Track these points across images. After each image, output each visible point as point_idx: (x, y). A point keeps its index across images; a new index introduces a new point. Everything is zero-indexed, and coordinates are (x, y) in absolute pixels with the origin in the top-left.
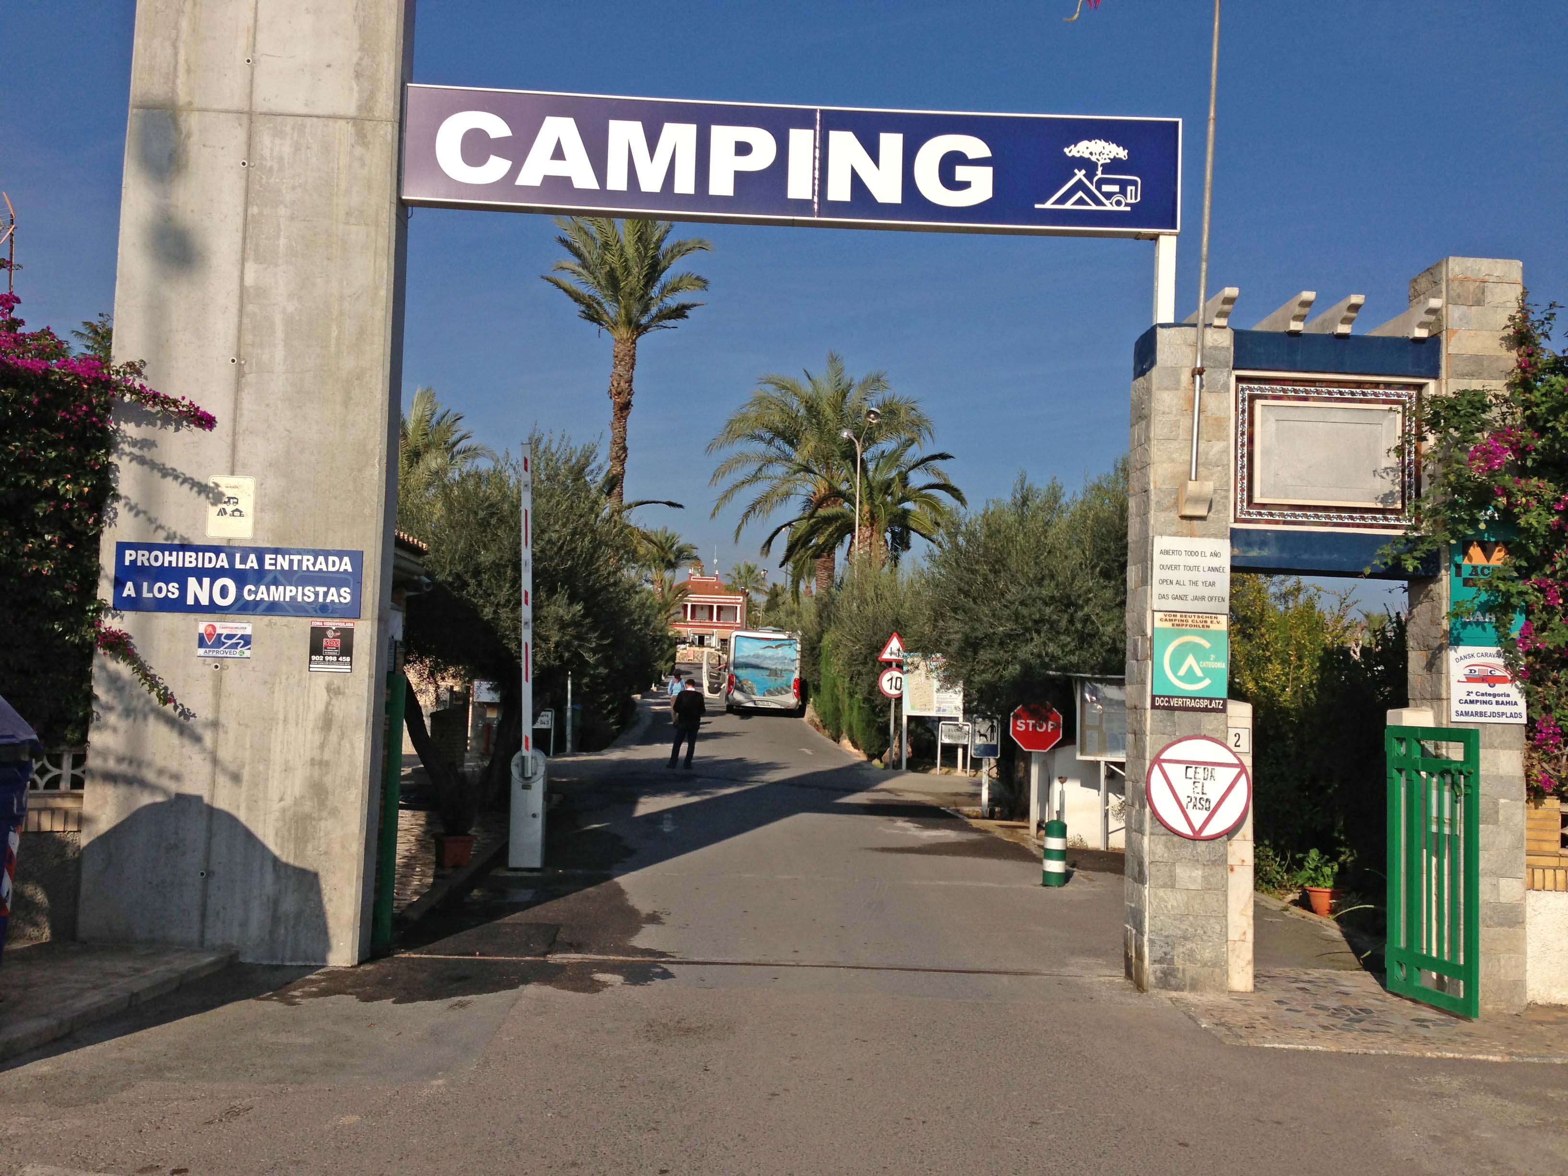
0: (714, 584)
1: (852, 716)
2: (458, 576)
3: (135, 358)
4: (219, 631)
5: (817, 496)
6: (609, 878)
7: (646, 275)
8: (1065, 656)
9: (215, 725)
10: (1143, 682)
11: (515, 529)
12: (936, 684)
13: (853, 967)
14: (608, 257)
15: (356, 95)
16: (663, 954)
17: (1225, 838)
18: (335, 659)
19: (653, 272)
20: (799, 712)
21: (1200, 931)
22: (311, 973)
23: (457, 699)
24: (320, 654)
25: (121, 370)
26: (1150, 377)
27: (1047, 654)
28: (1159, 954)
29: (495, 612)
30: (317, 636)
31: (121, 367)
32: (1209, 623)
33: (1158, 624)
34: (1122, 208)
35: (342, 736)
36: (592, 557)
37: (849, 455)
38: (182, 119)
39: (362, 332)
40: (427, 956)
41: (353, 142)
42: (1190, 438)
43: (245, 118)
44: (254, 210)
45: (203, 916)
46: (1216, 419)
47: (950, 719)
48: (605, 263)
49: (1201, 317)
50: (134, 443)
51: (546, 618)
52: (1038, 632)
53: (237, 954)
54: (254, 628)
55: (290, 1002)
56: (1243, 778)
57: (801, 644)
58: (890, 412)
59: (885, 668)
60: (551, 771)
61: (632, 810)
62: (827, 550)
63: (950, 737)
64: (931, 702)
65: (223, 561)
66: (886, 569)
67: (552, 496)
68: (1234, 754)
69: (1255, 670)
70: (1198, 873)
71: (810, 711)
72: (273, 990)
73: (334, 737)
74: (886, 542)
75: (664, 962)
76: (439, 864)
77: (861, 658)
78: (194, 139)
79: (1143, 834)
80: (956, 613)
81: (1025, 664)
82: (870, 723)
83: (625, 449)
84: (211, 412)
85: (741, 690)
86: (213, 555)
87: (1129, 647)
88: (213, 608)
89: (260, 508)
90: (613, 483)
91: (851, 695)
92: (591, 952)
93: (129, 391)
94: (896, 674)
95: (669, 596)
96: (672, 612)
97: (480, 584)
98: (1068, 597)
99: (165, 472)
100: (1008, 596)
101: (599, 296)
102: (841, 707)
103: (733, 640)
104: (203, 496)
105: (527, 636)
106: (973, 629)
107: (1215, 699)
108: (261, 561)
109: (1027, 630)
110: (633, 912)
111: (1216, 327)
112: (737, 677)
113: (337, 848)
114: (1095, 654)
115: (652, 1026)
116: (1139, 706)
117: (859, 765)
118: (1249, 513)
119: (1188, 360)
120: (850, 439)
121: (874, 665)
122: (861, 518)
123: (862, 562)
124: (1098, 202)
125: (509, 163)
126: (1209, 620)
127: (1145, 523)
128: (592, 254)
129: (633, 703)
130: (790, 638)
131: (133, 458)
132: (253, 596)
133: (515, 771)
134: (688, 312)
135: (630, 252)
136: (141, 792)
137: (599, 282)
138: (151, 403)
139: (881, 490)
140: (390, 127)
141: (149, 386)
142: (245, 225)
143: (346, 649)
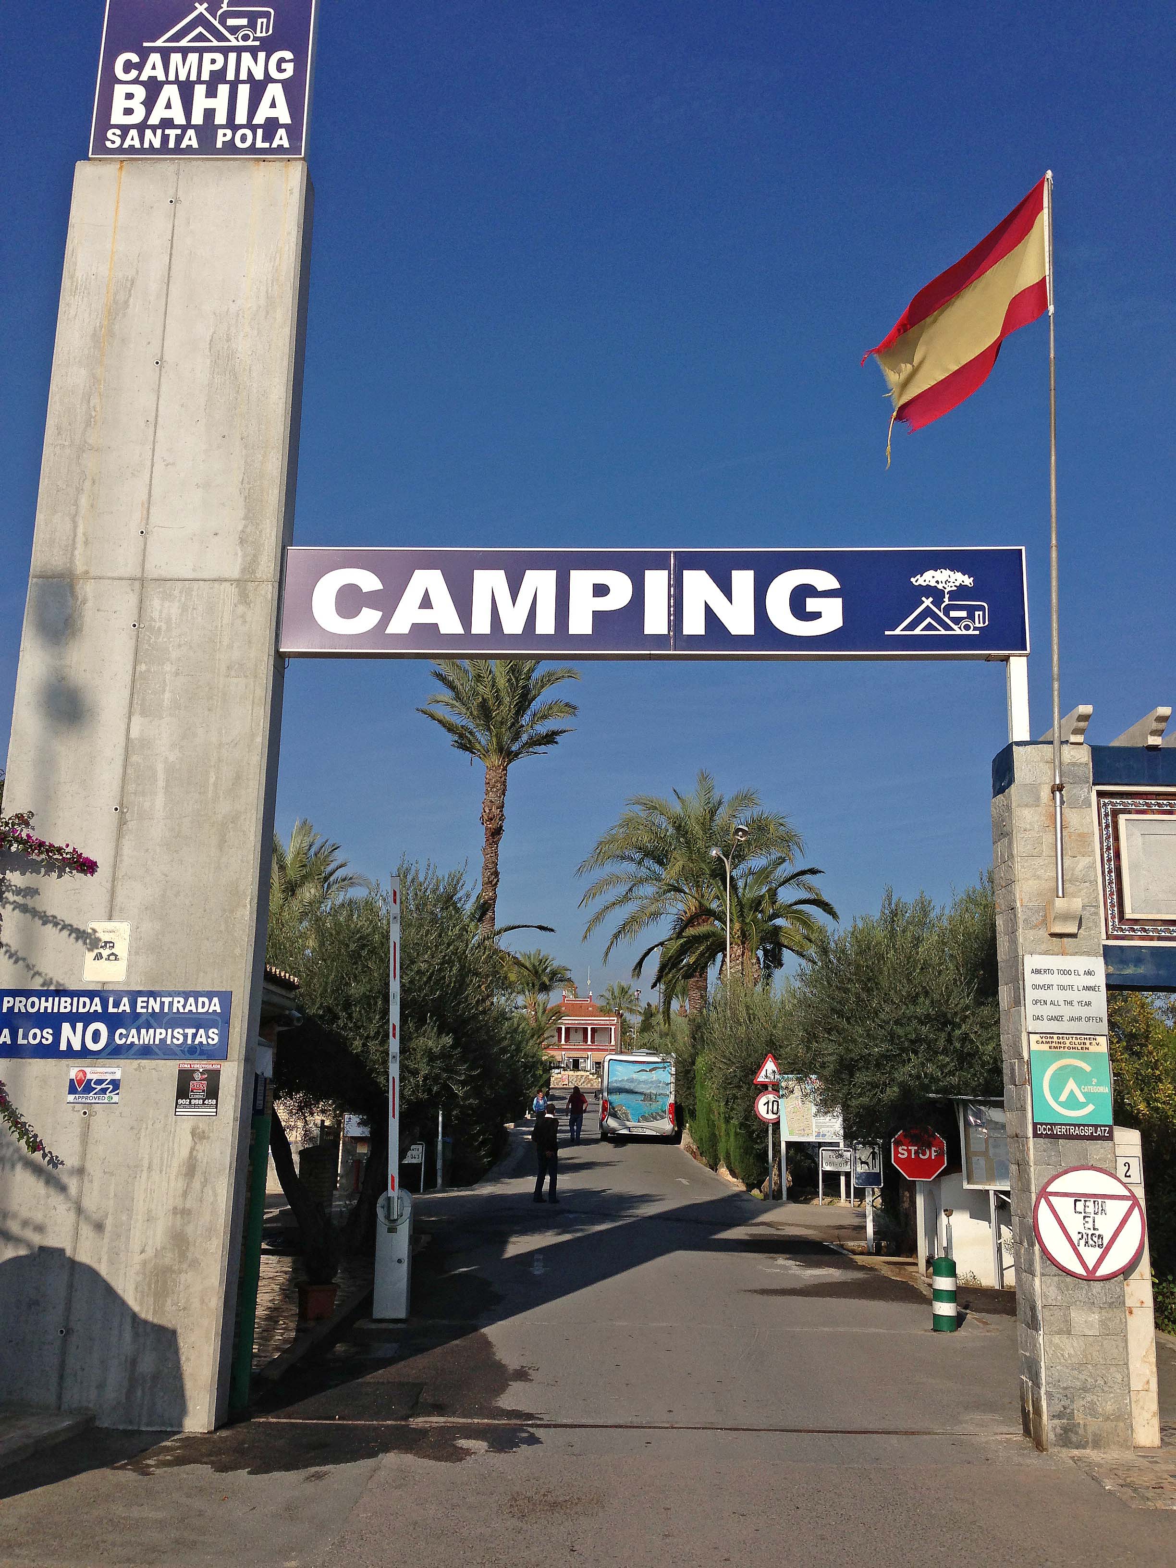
0: (588, 1006)
1: (729, 1143)
2: (329, 1010)
3: (23, 810)
4: (89, 1077)
5: (688, 915)
6: (476, 1329)
7: (517, 704)
8: (945, 1077)
9: (80, 1171)
10: (1023, 1109)
11: (384, 961)
12: (814, 1109)
13: (730, 1429)
14: (481, 689)
15: (240, 560)
16: (530, 1416)
17: (1121, 1277)
18: (201, 1102)
19: (524, 701)
20: (674, 1139)
21: (1100, 1382)
22: (167, 1440)
23: (328, 1134)
24: (186, 1097)
25: (10, 821)
26: (1009, 793)
27: (926, 1074)
28: (1059, 1408)
29: (364, 1045)
30: (185, 1077)
31: (10, 819)
32: (1088, 1045)
33: (1034, 1047)
34: (971, 632)
35: (204, 1184)
36: (462, 983)
37: (719, 873)
38: (78, 588)
39: (238, 778)
40: (285, 1421)
41: (236, 601)
42: (1053, 854)
43: (137, 584)
44: (143, 667)
45: (61, 1377)
46: (1079, 835)
47: (830, 1144)
48: (478, 694)
49: (1056, 735)
50: (18, 892)
51: (414, 1050)
52: (916, 1052)
53: (93, 1418)
54: (123, 1073)
55: (144, 1471)
56: (1136, 1211)
57: (676, 1066)
58: (760, 827)
59: (761, 1092)
60: (418, 1210)
61: (503, 1250)
62: (699, 969)
63: (830, 1164)
64: (809, 1127)
65: (96, 1006)
66: (759, 988)
67: (421, 926)
68: (1124, 1184)
69: (1146, 1089)
70: (1095, 1317)
71: (686, 1138)
72: (129, 1458)
73: (197, 1184)
74: (758, 959)
75: (531, 1426)
76: (302, 1316)
77: (736, 1080)
78: (90, 604)
79: (1033, 1275)
80: (829, 1033)
81: (903, 1086)
82: (747, 1151)
83: (496, 874)
84: (92, 858)
85: (614, 1115)
86: (87, 1000)
87: (1006, 1071)
88: (85, 1053)
89: (134, 951)
90: (485, 909)
91: (727, 1120)
92: (454, 1414)
93: (16, 841)
94: (771, 1097)
95: (543, 1019)
96: (546, 1036)
97: (350, 1017)
98: (945, 1015)
99: (46, 919)
100: (882, 1016)
101: (471, 726)
102: (717, 1133)
103: (606, 1064)
104: (80, 942)
105: (394, 1070)
106: (848, 1050)
107: (1101, 1126)
108: (133, 1004)
109: (903, 1050)
110: (500, 1367)
111: (1072, 744)
112: (611, 1104)
113: (196, 1303)
114: (976, 1075)
115: (516, 1501)
116: (1021, 1134)
117: (737, 1196)
118: (1122, 930)
119: (1046, 777)
120: (719, 856)
121: (749, 1089)
122: (732, 937)
123: (735, 981)
124: (947, 627)
125: (380, 614)
126: (1088, 1042)
127: (1014, 941)
128: (465, 686)
129: (505, 1132)
130: (663, 1061)
131: (17, 906)
132: (124, 1040)
133: (380, 1213)
134: (558, 738)
135: (502, 682)
136: (6, 1245)
137: (471, 713)
138: (36, 851)
139: (751, 907)
140: (270, 587)
141: (35, 835)
142: (133, 681)
143: (212, 1092)
